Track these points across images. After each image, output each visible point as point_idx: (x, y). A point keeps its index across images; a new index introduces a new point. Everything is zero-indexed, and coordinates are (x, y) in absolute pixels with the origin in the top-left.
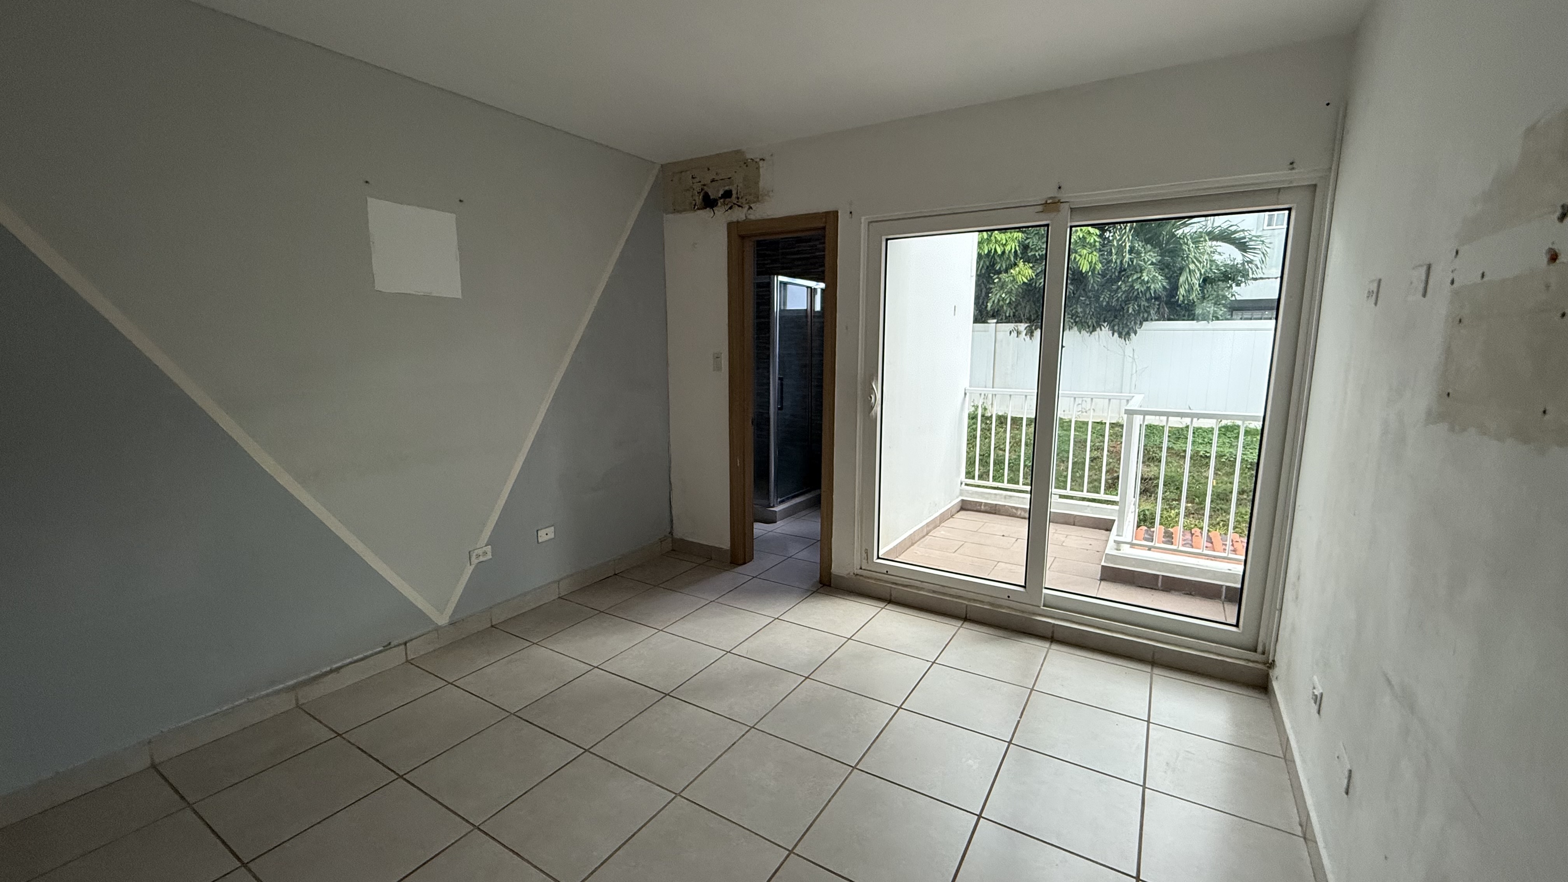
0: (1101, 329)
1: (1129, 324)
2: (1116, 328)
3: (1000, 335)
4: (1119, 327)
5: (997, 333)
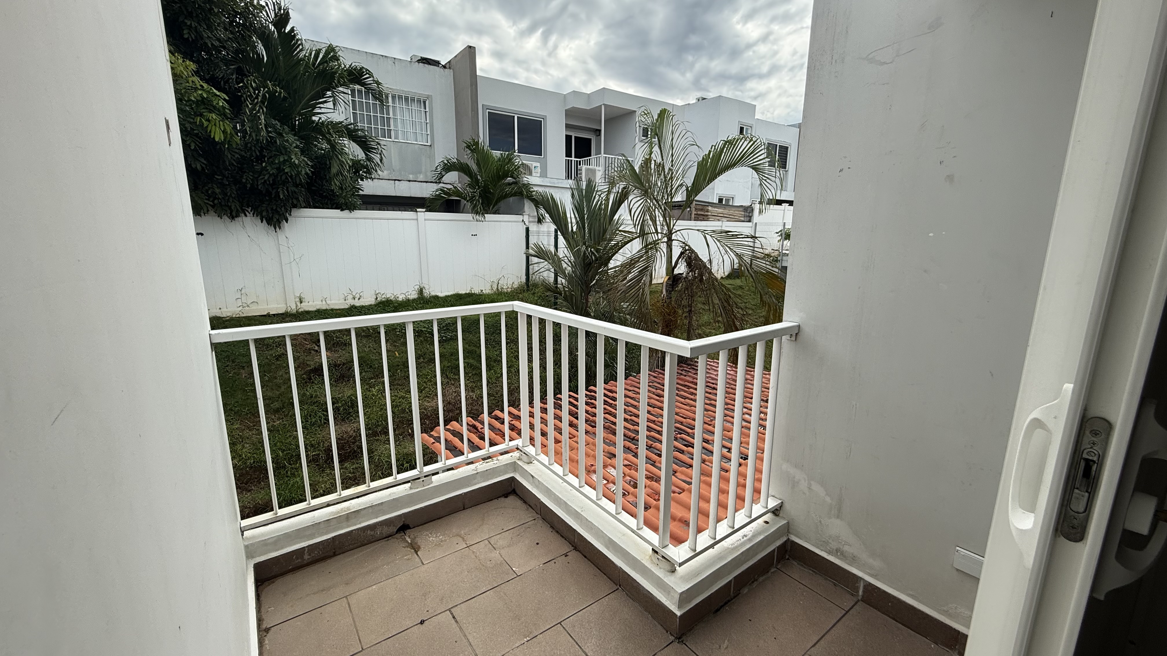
0: (246, 216)
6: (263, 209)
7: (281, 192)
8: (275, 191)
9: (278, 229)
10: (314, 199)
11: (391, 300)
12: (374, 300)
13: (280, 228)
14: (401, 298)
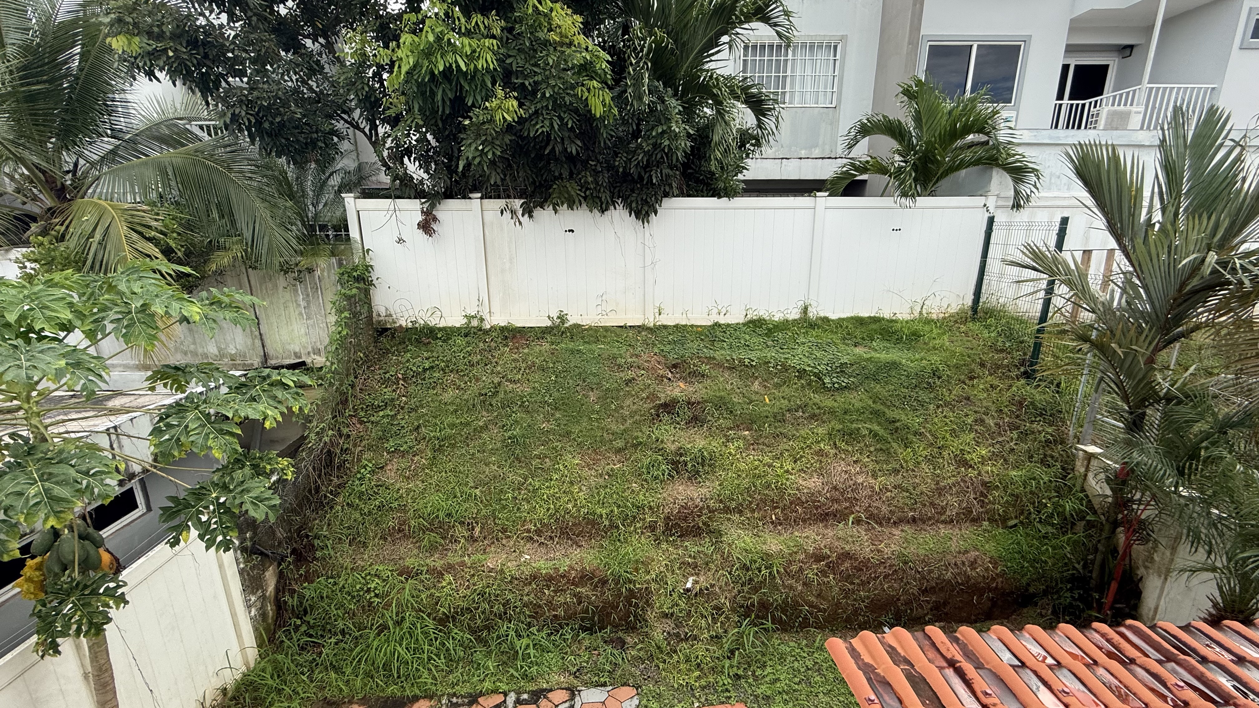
0: (615, 208)
1: (649, 200)
2: (634, 205)
3: (489, 216)
4: (637, 203)
5: (485, 212)
6: (633, 199)
7: (654, 175)
8: (647, 175)
9: (646, 224)
10: (688, 186)
11: (764, 320)
12: (743, 317)
13: (648, 222)
14: (778, 317)
